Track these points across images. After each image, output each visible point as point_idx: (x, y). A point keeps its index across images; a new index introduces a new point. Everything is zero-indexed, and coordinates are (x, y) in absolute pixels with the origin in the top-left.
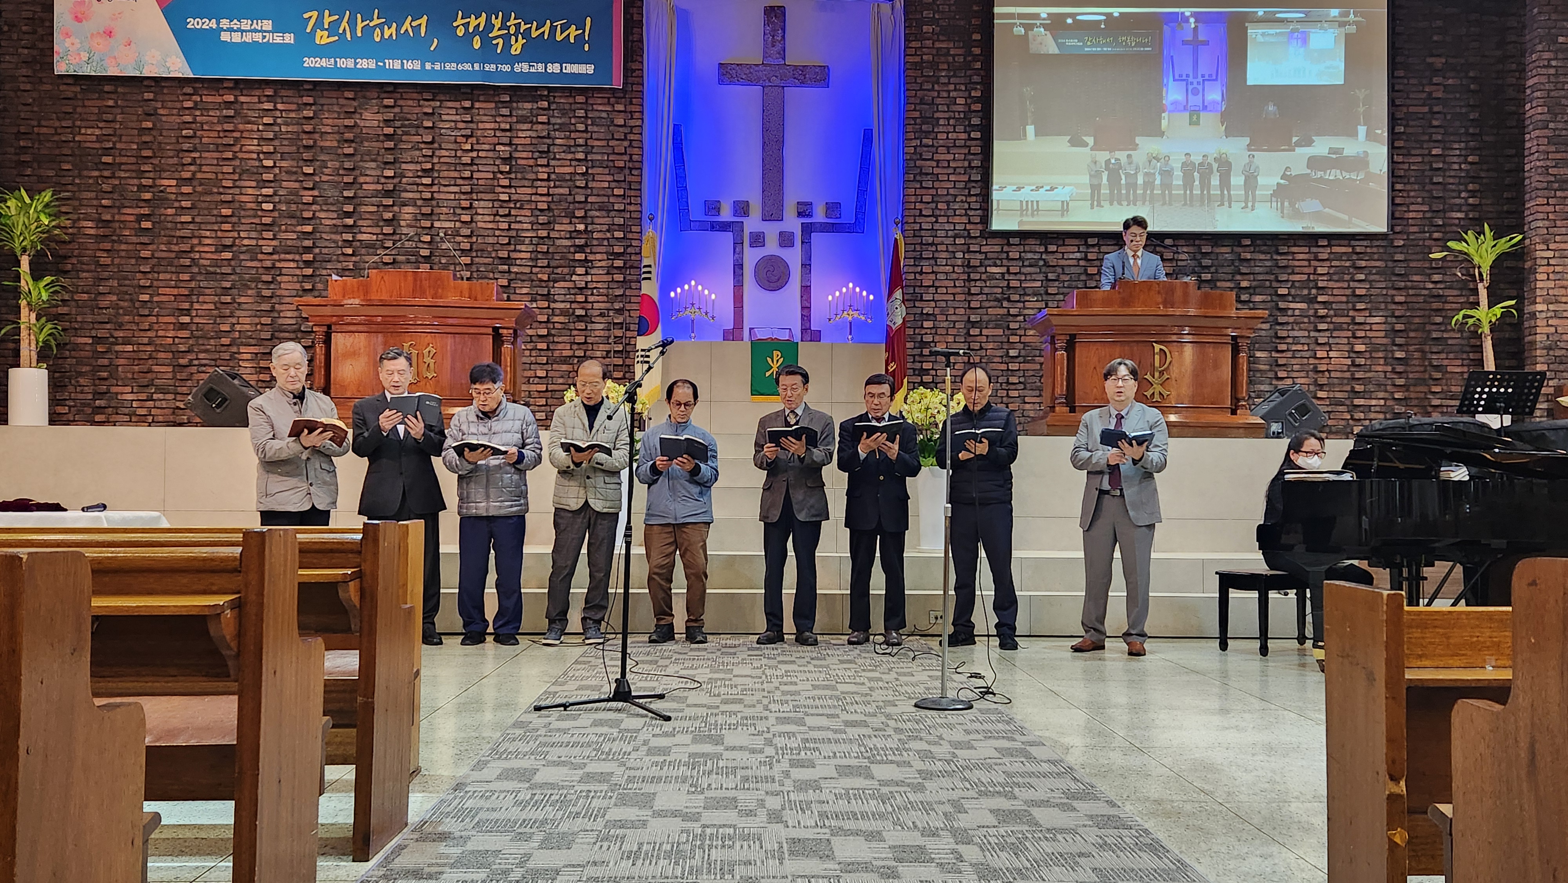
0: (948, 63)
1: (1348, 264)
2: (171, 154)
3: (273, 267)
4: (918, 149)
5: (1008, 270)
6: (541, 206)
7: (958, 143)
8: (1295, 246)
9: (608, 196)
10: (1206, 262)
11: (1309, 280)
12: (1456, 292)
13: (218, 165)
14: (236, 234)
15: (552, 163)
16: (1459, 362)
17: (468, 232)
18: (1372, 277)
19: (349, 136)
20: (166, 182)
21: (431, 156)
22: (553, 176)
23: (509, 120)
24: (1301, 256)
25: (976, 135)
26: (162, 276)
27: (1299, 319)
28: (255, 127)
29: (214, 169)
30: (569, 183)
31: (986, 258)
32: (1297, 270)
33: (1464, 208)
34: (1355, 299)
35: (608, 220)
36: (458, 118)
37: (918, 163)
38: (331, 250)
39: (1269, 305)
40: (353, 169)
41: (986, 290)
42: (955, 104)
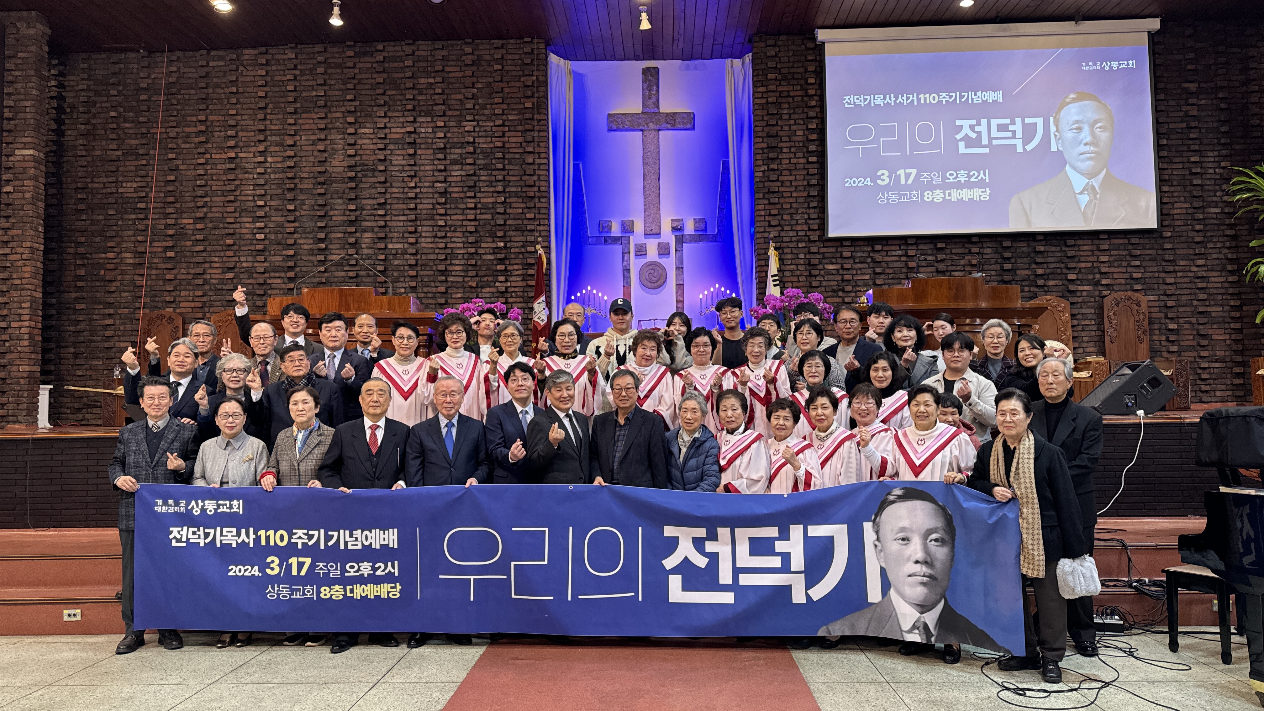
0: (789, 103)
1: (1124, 253)
2: (189, 199)
3: (265, 283)
4: (766, 173)
5: (842, 267)
6: (470, 229)
7: (798, 166)
8: (1080, 239)
9: (523, 220)
10: (1007, 254)
11: (1093, 267)
12: (1215, 274)
13: (224, 206)
14: (237, 259)
15: (478, 195)
16: (1222, 331)
17: (414, 251)
18: (1145, 264)
19: (321, 179)
20: (185, 221)
21: (385, 193)
22: (479, 206)
23: (444, 162)
24: (1086, 248)
25: (813, 159)
26: (182, 293)
27: (1086, 299)
28: (251, 176)
29: (221, 209)
30: (492, 211)
31: (824, 258)
32: (1082, 259)
33: (1220, 205)
34: (1132, 282)
35: (522, 239)
36: (404, 162)
37: (766, 184)
38: (309, 269)
39: (1060, 288)
40: (325, 205)
41: (824, 283)
42: (795, 135)
